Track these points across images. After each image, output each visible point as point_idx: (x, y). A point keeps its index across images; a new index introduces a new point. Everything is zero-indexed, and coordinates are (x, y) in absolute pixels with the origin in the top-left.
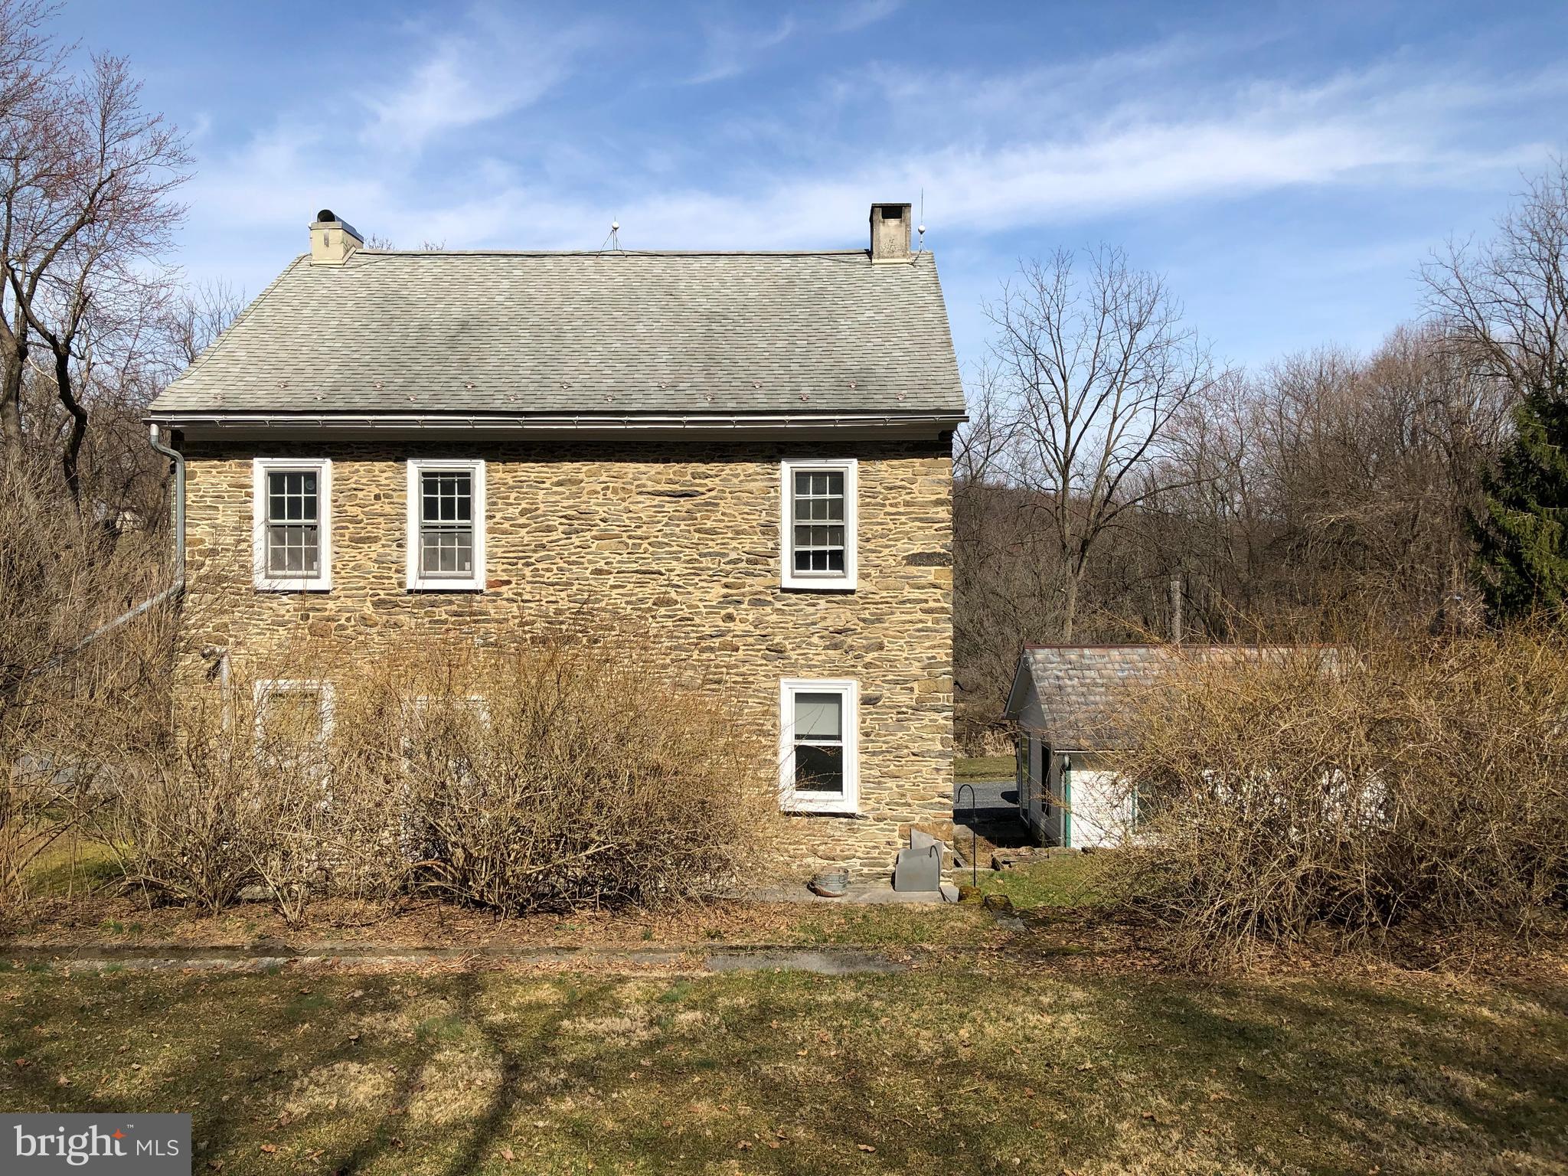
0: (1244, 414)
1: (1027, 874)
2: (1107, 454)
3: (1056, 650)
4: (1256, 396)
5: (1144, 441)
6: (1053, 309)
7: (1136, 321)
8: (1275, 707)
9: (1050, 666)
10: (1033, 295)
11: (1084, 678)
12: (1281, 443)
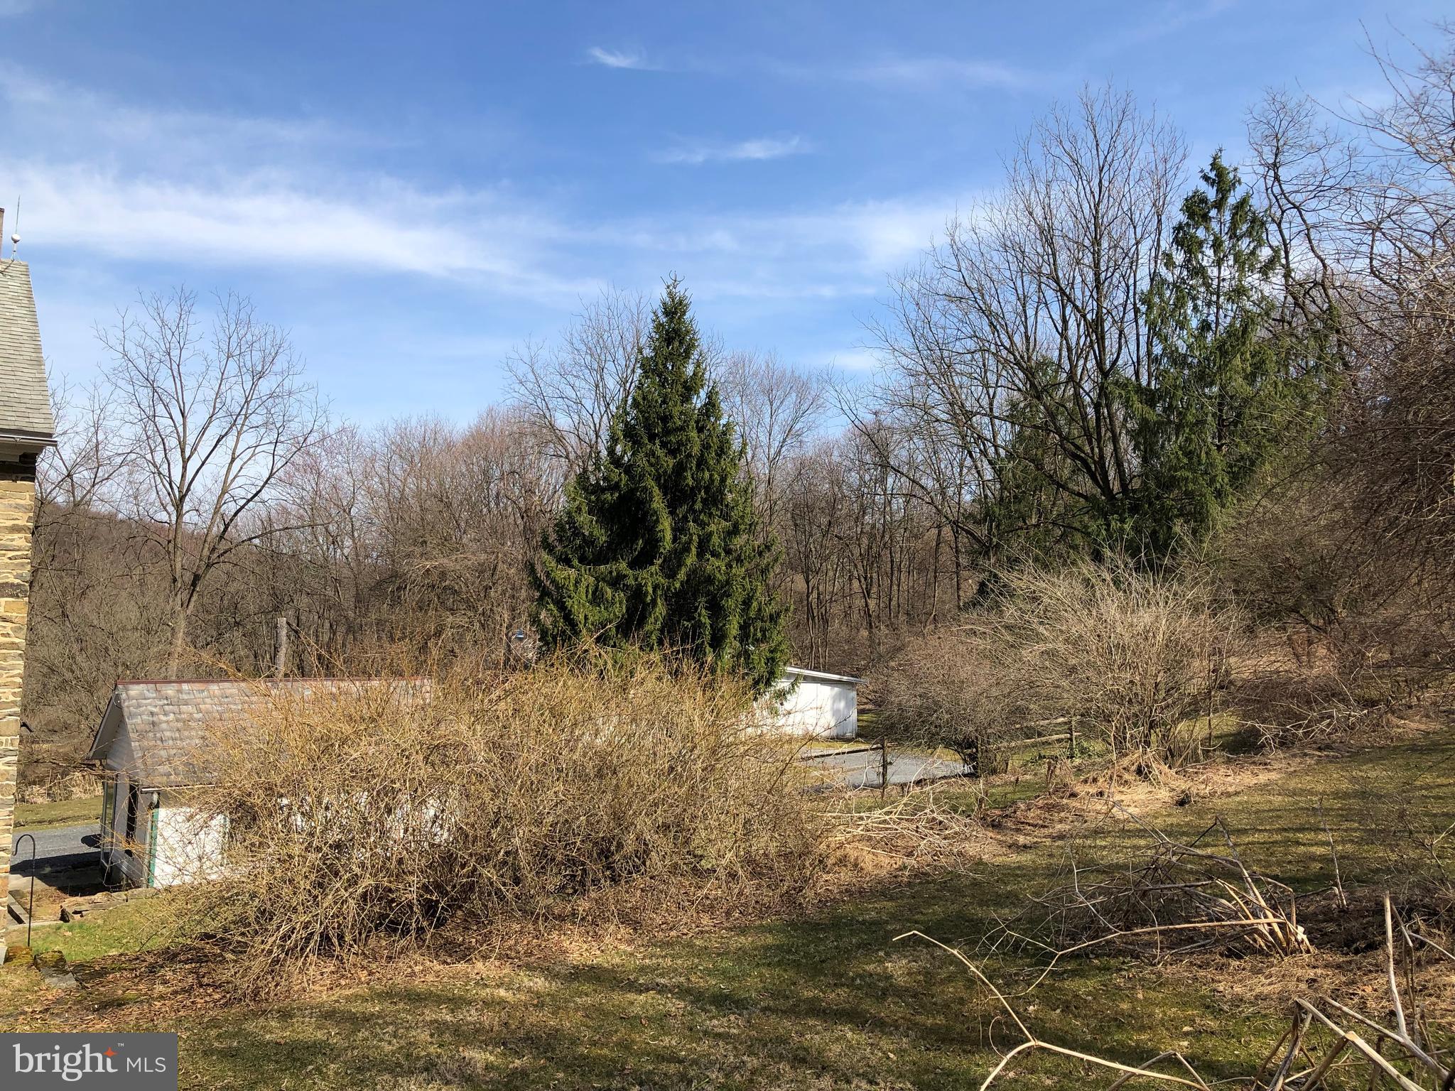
0: (357, 467)
1: (100, 922)
2: (224, 492)
3: (153, 685)
4: (368, 452)
5: (262, 484)
6: (174, 345)
7: (259, 369)
8: (347, 738)
9: (144, 701)
10: (153, 328)
11: (180, 713)
12: (388, 495)
